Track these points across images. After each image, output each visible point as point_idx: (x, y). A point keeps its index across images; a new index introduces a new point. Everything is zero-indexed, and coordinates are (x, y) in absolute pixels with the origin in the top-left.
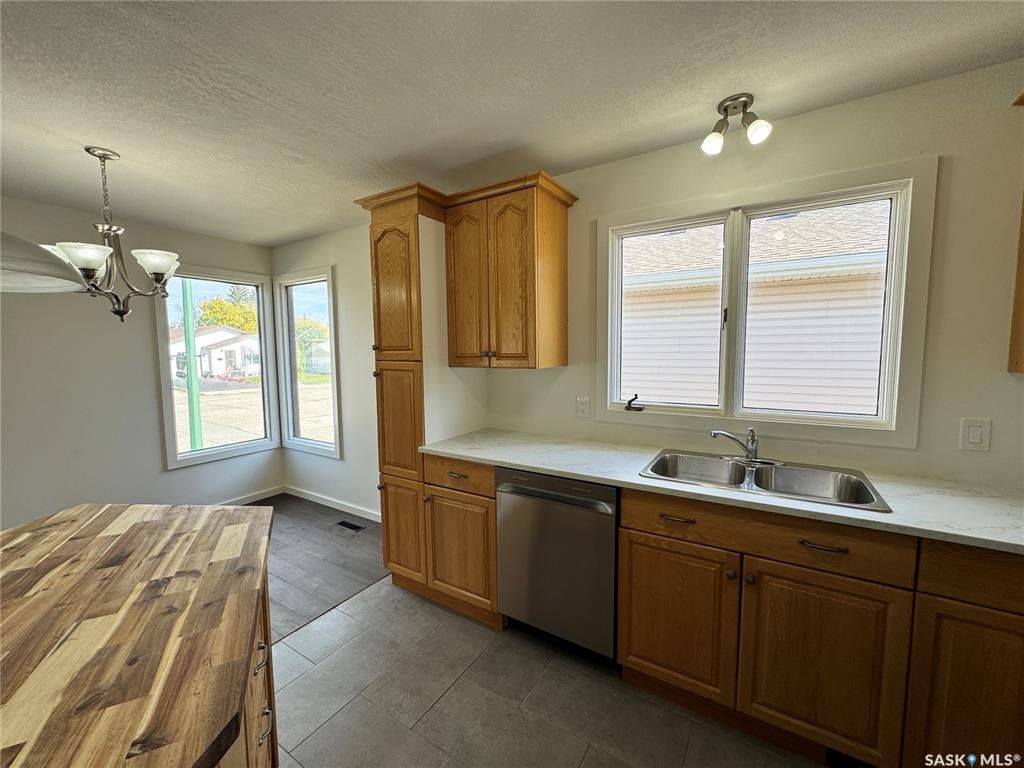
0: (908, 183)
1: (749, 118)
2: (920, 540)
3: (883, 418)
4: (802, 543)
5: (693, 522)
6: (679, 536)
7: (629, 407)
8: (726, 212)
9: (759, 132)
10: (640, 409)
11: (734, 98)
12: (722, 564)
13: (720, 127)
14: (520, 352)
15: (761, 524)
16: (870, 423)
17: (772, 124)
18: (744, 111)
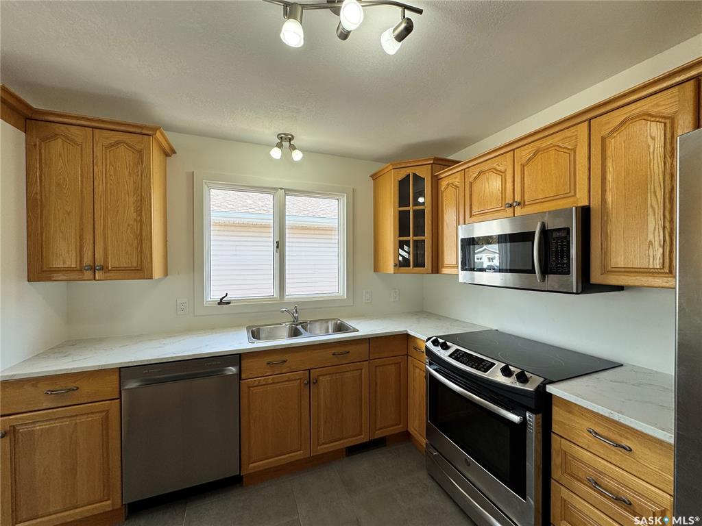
0: (344, 196)
1: (293, 147)
2: (369, 338)
3: (341, 293)
4: (334, 354)
5: (285, 361)
6: (279, 372)
7: (221, 302)
8: (276, 189)
9: (297, 155)
10: (229, 303)
11: (286, 135)
12: (301, 379)
13: (280, 145)
14: (135, 265)
15: (317, 351)
16: (336, 296)
17: (303, 154)
18: (290, 142)
